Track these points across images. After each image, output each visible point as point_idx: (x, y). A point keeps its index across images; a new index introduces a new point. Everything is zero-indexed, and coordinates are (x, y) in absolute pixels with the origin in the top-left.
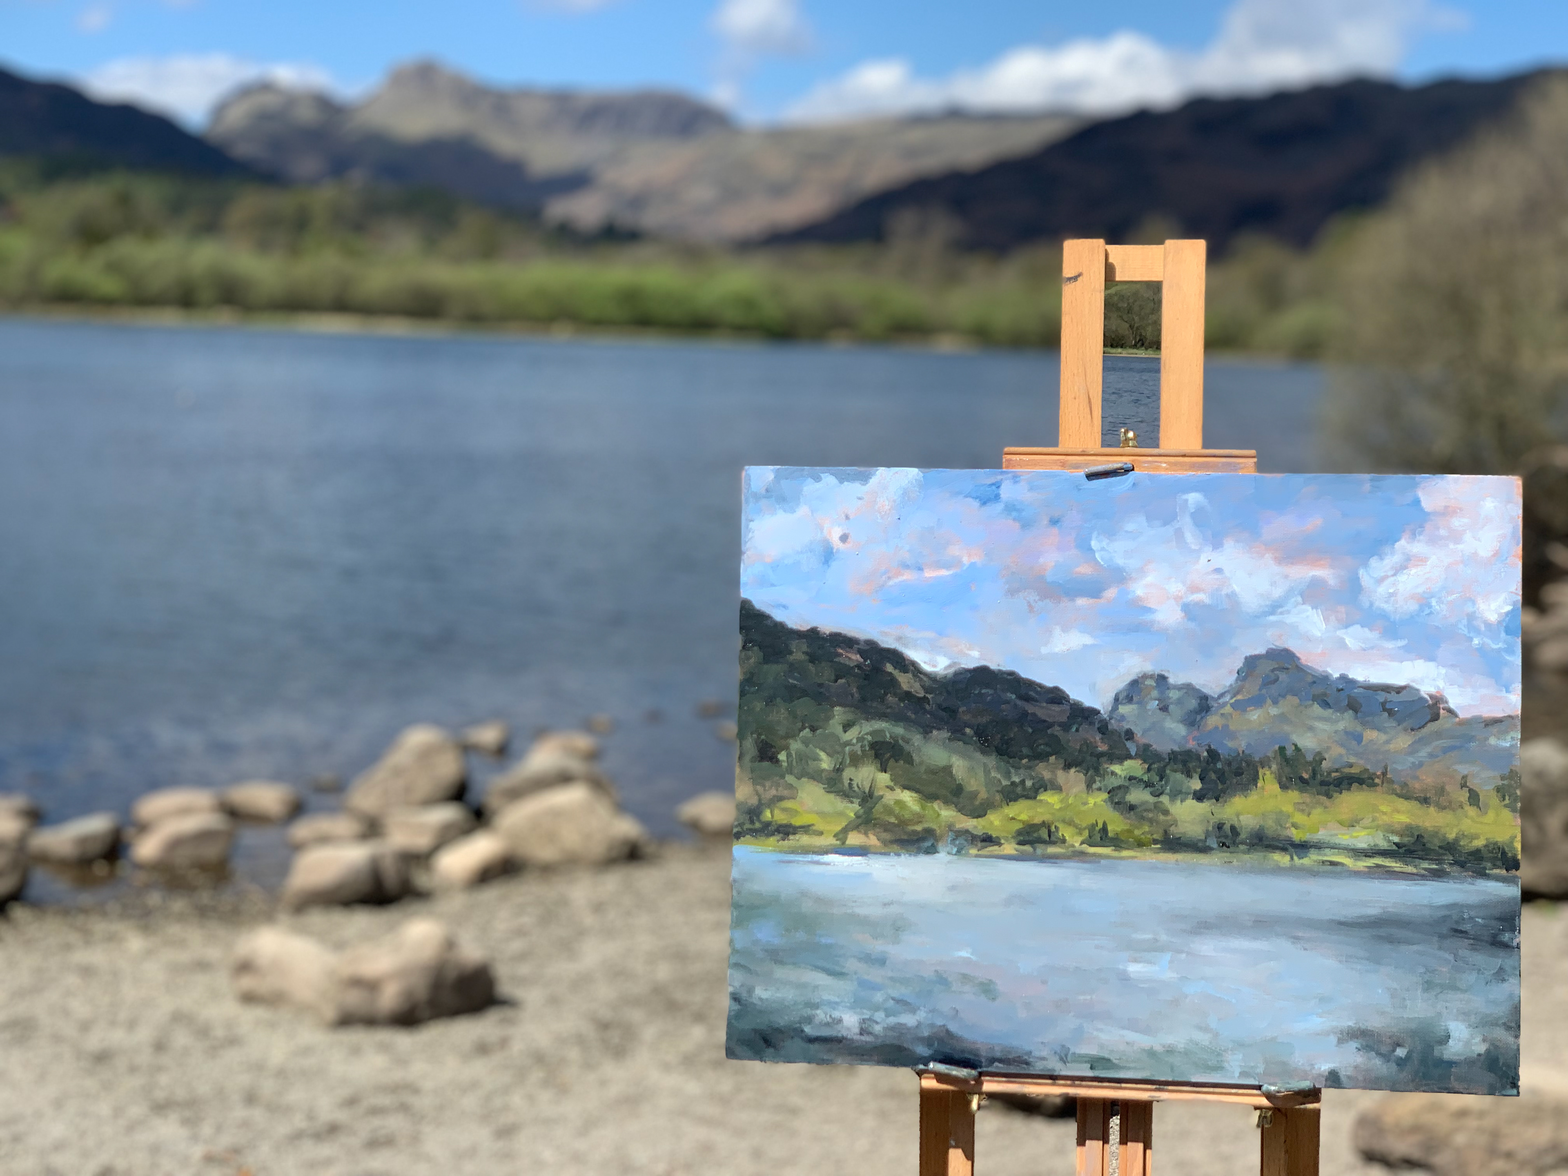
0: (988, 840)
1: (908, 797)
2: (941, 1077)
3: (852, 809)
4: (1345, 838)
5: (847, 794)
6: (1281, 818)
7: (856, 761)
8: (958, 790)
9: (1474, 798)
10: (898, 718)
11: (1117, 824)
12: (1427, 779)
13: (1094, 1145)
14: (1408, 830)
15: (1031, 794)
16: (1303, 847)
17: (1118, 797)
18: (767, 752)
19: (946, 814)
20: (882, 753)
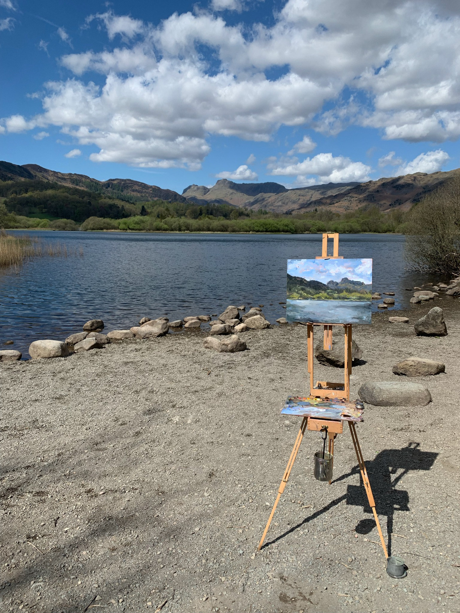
0: (314, 298)
1: (305, 294)
2: (309, 323)
3: (299, 295)
4: (353, 298)
5: (299, 294)
6: (346, 295)
7: (300, 290)
8: (311, 293)
9: (367, 293)
10: (304, 286)
11: (328, 296)
12: (362, 291)
13: (326, 330)
14: (360, 296)
15: (319, 294)
16: (348, 299)
17: (328, 294)
18: (290, 290)
19: (309, 296)
20: (303, 289)
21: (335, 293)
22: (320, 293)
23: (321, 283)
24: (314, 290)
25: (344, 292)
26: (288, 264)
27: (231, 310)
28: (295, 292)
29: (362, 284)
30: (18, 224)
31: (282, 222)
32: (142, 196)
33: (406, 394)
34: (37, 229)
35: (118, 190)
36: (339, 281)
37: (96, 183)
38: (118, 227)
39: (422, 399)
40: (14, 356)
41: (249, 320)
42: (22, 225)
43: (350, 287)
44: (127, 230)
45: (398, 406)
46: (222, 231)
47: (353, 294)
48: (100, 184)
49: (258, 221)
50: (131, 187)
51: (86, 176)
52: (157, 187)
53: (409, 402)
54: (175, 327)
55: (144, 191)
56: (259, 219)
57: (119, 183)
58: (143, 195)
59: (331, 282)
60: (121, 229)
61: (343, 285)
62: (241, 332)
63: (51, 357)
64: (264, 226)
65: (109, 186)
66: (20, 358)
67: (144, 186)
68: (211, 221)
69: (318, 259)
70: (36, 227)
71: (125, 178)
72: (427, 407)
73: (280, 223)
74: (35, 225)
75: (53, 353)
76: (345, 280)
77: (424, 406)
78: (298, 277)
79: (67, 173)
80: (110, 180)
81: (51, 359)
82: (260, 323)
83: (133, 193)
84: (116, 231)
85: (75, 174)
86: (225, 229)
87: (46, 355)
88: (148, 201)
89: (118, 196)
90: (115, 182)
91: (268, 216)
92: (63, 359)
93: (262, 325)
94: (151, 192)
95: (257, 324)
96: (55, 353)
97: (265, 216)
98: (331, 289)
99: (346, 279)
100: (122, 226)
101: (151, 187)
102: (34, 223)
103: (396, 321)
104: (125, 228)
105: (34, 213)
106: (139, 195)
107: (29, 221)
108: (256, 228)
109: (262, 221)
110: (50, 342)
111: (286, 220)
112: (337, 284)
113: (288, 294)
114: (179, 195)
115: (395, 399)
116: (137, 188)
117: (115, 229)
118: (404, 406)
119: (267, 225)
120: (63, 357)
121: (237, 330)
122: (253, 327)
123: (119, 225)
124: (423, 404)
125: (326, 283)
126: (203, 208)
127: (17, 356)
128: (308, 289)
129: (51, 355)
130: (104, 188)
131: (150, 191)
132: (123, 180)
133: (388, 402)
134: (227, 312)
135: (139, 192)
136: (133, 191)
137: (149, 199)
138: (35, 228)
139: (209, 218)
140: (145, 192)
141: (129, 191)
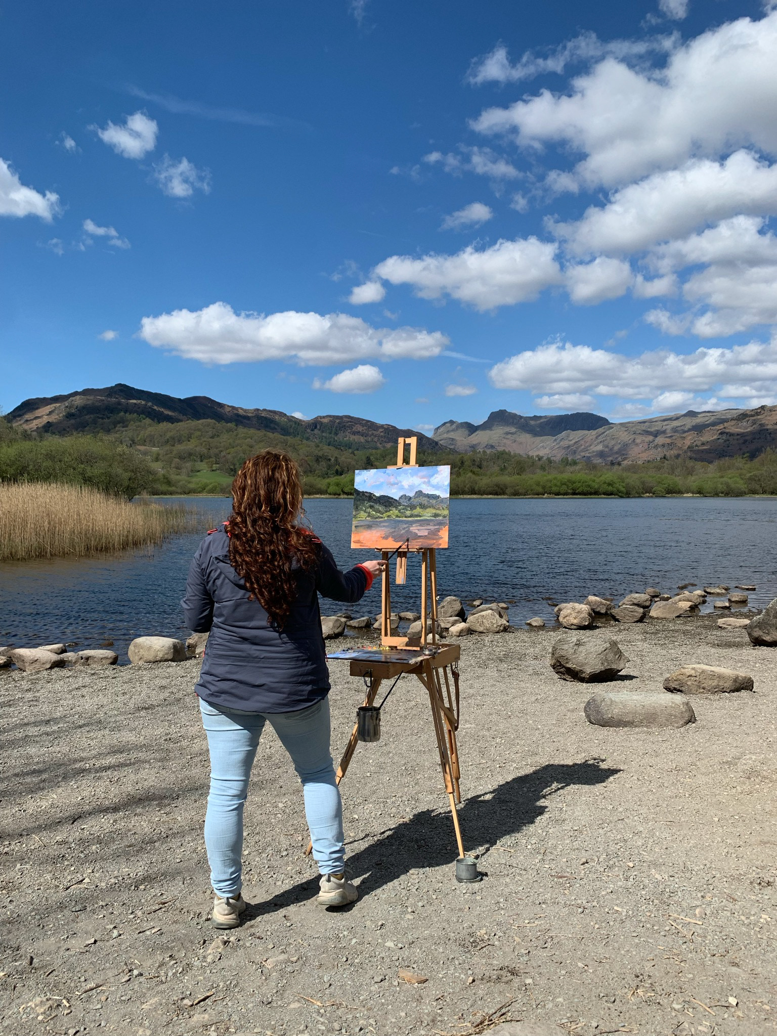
5: (366, 512)
7: (368, 508)
8: (380, 511)
9: (443, 508)
10: (373, 502)
12: (437, 506)
17: (399, 511)
18: (357, 508)
19: (379, 514)
20: (371, 507)
21: (407, 510)
22: (390, 510)
23: (392, 498)
24: (384, 507)
25: (418, 508)
26: (356, 476)
27: (450, 603)
28: (363, 510)
29: (439, 497)
30: (173, 488)
31: (601, 478)
32: (367, 442)
33: (649, 708)
34: (201, 496)
35: (330, 433)
36: (412, 494)
37: (295, 423)
38: (327, 491)
39: (675, 716)
40: (106, 658)
41: (474, 617)
42: (179, 490)
43: (424, 501)
44: (339, 495)
45: (636, 726)
46: (496, 494)
47: (428, 510)
48: (302, 425)
49: (560, 476)
50: (351, 427)
51: (281, 413)
52: (392, 426)
53: (654, 720)
54: (358, 628)
55: (370, 433)
56: (562, 472)
57: (332, 422)
58: (370, 439)
59: (404, 497)
60: (330, 494)
61: (417, 499)
62: (459, 636)
63: (157, 661)
64: (570, 485)
65: (316, 427)
66: (114, 662)
67: (371, 425)
68: (477, 478)
69: (391, 469)
70: (199, 492)
71: (341, 415)
72: (682, 729)
73: (597, 480)
74: (200, 489)
75: (160, 655)
76: (419, 494)
77: (678, 728)
78: (366, 492)
79: (252, 408)
80: (317, 418)
81: (158, 664)
82: (491, 622)
83: (352, 437)
84: (323, 496)
85: (265, 410)
86: (501, 491)
87: (151, 658)
88: (376, 448)
89: (330, 441)
90: (326, 421)
91: (578, 467)
92: (174, 664)
93: (495, 626)
94: (382, 434)
95: (487, 624)
96: (164, 655)
97: (572, 469)
98: (403, 505)
99: (420, 492)
100: (332, 489)
101: (382, 426)
102: (198, 486)
103: (730, 625)
104: (338, 492)
105: (199, 471)
106: (362, 439)
107: (189, 482)
108: (554, 489)
109: (566, 476)
110: (159, 639)
111: (609, 475)
112: (410, 498)
113: (354, 513)
114: (427, 437)
115: (631, 716)
116: (360, 428)
117: (321, 494)
118: (647, 726)
119: (574, 483)
120: (174, 661)
121: (452, 633)
122: (481, 629)
123: (328, 488)
124: (676, 725)
125: (397, 498)
126: (465, 458)
127: (111, 657)
128: (377, 506)
129: (158, 658)
130: (309, 431)
131: (380, 432)
132: (338, 417)
133: (620, 720)
134: (443, 607)
135: (362, 436)
136: (354, 433)
137: (378, 445)
138: (198, 494)
139: (474, 473)
140: (373, 434)
141: (347, 434)
